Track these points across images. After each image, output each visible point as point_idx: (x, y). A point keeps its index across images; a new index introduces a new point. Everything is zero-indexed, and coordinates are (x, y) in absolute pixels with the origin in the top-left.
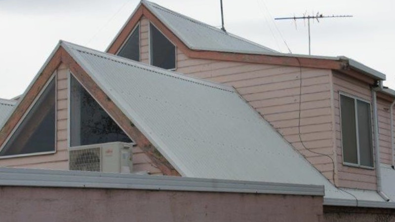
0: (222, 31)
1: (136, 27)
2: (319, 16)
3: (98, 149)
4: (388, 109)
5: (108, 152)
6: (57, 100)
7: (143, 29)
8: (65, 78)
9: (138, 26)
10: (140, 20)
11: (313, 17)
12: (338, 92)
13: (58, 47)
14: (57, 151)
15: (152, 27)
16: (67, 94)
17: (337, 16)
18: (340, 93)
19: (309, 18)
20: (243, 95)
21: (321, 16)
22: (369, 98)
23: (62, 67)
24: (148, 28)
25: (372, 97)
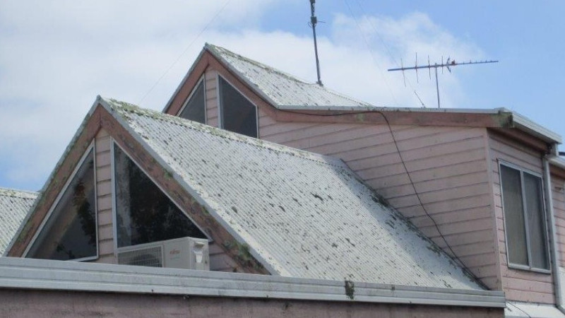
0: (318, 86)
1: (199, 83)
2: (450, 62)
3: (159, 249)
4: (560, 189)
5: (173, 252)
6: (97, 183)
7: (208, 85)
8: (107, 149)
9: (202, 81)
10: (204, 72)
11: (442, 66)
12: (497, 160)
13: (97, 105)
14: (99, 256)
15: (222, 82)
16: (110, 173)
17: (476, 63)
18: (500, 163)
19: (436, 66)
20: (357, 171)
21: (453, 63)
22: (540, 170)
23: (103, 133)
24: (216, 84)
25: (543, 169)
